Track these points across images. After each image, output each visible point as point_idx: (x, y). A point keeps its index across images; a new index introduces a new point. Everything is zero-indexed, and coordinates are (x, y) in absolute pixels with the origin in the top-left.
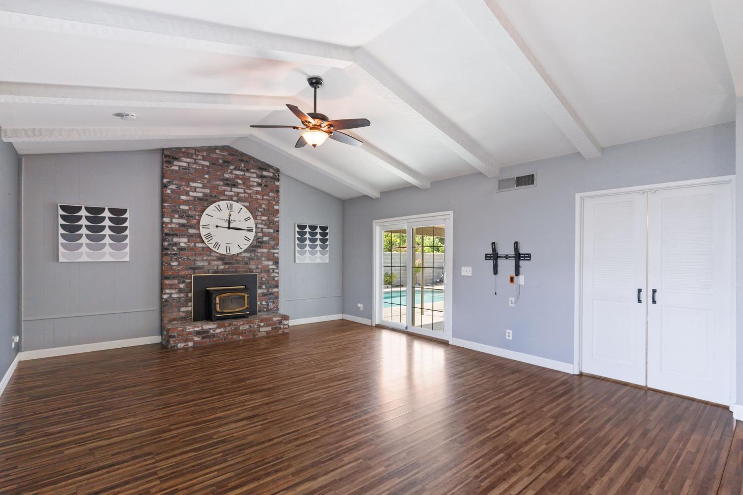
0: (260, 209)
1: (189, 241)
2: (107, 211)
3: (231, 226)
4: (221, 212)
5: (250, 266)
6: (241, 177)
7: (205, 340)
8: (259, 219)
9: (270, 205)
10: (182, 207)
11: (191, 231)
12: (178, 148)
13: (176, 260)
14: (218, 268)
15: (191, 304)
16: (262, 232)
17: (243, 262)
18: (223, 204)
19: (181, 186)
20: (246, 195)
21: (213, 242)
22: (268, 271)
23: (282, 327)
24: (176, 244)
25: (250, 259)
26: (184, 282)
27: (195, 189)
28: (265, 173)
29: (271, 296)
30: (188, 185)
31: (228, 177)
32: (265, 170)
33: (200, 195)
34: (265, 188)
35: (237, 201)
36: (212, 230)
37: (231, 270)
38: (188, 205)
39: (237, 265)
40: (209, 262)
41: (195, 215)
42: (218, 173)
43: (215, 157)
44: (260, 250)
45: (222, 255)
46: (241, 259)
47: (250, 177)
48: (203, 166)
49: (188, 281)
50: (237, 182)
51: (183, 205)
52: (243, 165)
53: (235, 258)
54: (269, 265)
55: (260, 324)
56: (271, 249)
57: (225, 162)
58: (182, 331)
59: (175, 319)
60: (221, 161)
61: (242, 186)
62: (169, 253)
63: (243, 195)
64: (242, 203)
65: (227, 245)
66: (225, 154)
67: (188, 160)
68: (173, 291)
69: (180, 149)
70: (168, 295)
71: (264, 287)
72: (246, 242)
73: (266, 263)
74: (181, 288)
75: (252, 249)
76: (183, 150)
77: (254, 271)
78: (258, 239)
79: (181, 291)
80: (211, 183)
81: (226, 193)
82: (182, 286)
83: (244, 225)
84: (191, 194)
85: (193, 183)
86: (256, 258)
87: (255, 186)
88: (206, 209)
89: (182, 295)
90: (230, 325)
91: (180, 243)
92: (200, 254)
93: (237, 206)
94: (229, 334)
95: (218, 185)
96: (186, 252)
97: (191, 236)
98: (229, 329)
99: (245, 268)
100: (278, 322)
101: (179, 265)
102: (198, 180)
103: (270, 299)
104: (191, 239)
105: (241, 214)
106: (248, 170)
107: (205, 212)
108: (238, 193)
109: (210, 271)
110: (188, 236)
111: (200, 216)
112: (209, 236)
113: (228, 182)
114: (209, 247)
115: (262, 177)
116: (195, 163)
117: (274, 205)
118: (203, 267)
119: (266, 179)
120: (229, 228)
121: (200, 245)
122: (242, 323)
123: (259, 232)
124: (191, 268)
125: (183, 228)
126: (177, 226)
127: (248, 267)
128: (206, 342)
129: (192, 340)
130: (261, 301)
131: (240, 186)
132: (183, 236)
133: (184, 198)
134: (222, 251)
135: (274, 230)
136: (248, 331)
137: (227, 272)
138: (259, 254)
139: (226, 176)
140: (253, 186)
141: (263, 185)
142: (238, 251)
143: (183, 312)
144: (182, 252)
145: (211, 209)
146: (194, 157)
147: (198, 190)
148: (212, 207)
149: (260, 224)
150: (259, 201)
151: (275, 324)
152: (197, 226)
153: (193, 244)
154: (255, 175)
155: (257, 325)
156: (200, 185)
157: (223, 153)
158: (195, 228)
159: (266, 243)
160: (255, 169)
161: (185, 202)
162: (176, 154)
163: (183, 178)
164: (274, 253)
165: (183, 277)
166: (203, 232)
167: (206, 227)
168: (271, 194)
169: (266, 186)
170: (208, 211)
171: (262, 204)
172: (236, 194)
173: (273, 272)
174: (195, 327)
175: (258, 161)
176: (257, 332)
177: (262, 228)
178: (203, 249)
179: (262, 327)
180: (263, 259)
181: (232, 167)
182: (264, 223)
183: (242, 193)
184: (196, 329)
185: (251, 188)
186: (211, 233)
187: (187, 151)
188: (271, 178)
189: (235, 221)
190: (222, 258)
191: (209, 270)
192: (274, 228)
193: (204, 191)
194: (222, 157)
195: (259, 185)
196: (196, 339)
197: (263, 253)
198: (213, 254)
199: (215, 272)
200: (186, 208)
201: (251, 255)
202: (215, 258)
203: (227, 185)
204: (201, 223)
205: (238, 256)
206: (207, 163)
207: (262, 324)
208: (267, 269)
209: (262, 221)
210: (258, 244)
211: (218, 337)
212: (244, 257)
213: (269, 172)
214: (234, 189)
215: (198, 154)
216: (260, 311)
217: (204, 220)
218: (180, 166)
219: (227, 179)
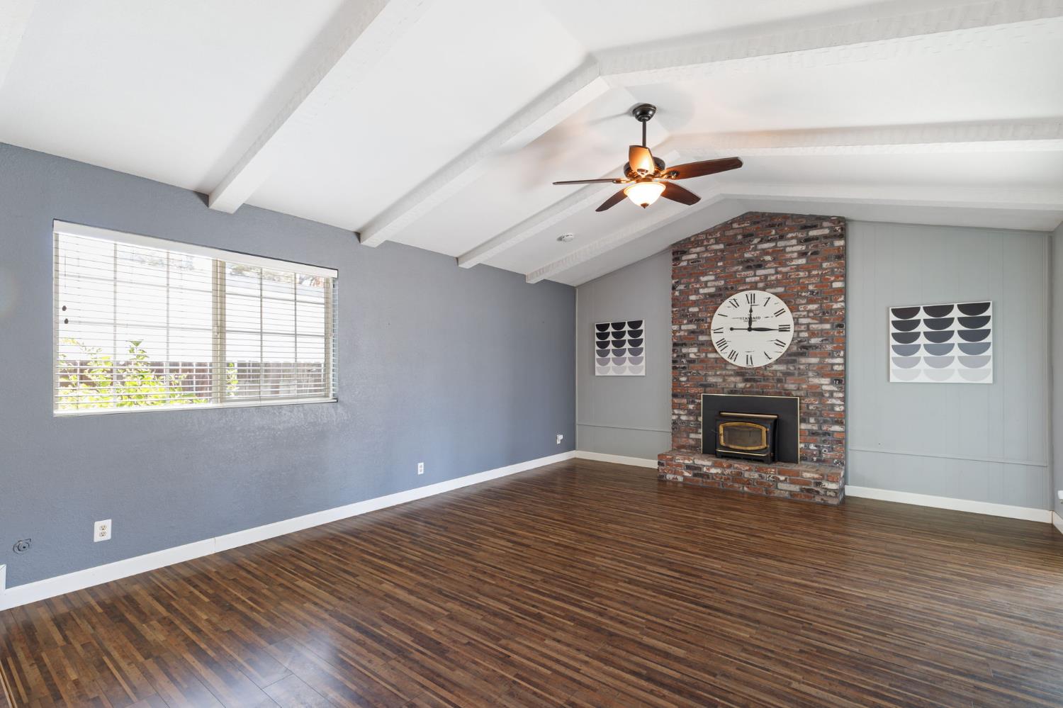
0: (803, 294)
1: (699, 351)
2: (627, 326)
3: (752, 327)
4: (738, 308)
5: (786, 386)
6: (770, 250)
7: (696, 478)
8: (802, 309)
9: (824, 282)
10: (691, 310)
11: (702, 338)
12: (684, 240)
13: (685, 375)
14: (735, 387)
15: (701, 431)
16: (808, 329)
17: (773, 379)
18: (741, 297)
19: (690, 283)
20: (779, 276)
21: (728, 351)
22: (820, 395)
23: (822, 492)
24: (685, 356)
25: (787, 374)
26: (693, 402)
27: (706, 285)
28: (813, 233)
29: (830, 438)
30: (698, 281)
31: (751, 256)
32: (814, 227)
33: (712, 290)
34: (814, 257)
35: (764, 289)
36: (727, 335)
37: (755, 390)
38: (698, 306)
39: (765, 383)
40: (724, 377)
41: (706, 318)
42: (735, 255)
43: (731, 234)
44: (803, 360)
45: (741, 368)
46: (770, 374)
47: (786, 247)
48: (716, 251)
49: (697, 401)
50: (764, 260)
51: (692, 306)
52: (773, 232)
53: (761, 372)
54: (822, 385)
55: (779, 477)
56: (825, 358)
57: (745, 236)
58: (672, 460)
59: (683, 447)
60: (740, 237)
61: (773, 263)
62: (678, 366)
63: (773, 278)
64: (773, 290)
65: (748, 354)
66: (746, 225)
67: (698, 249)
68: (681, 412)
69: (689, 238)
70: (677, 417)
71: (812, 420)
72: (779, 348)
73: (816, 381)
74: (690, 410)
75: (789, 358)
76: (692, 239)
77: (794, 393)
78: (800, 341)
79: (690, 413)
80: (727, 271)
81: (748, 280)
82: (691, 407)
83: (774, 323)
84: (701, 291)
85: (703, 276)
86: (796, 372)
87: (795, 258)
88: (717, 308)
89: (692, 418)
90: (730, 466)
91: (689, 353)
92: (713, 368)
93: (761, 296)
94: (729, 479)
95: (737, 271)
96: (696, 365)
97: (702, 344)
98: (728, 471)
99: (777, 388)
100: (813, 481)
101: (688, 380)
102: (709, 271)
103: (824, 442)
104: (702, 347)
105: (769, 307)
106: (782, 238)
107: (717, 312)
108: (766, 276)
109: (725, 390)
110: (698, 345)
111: (712, 317)
112: (722, 343)
113: (749, 264)
114: (723, 358)
115: (808, 240)
116: (707, 250)
117: (832, 282)
118: (717, 385)
119: (815, 242)
120: (750, 329)
121: (711, 355)
122: (748, 468)
123: (802, 331)
124: (702, 385)
125: (692, 336)
126: (686, 334)
127: (783, 387)
128: (698, 481)
129: (681, 474)
130: (807, 443)
131: (769, 265)
132: (692, 345)
133: (693, 298)
134: (741, 362)
135: (832, 324)
136: (757, 482)
137: (750, 392)
138: (802, 367)
139: (747, 255)
140: (791, 259)
141: (809, 254)
142: (766, 362)
143: (693, 439)
144: (691, 365)
145: (725, 307)
146: (705, 243)
147: (709, 284)
148: (727, 303)
149: (804, 317)
150: (801, 281)
151: (807, 483)
152: (707, 332)
153: (704, 354)
154: (794, 242)
155: (773, 477)
156: (712, 278)
157: (743, 226)
158: (706, 335)
159: (817, 347)
160: (794, 232)
161: (694, 303)
162: (685, 246)
163: (691, 274)
164: (833, 365)
165: (693, 396)
166: (715, 338)
167: (718, 331)
168: (825, 265)
169: (815, 253)
170: (721, 309)
171: (808, 284)
172: (763, 277)
173: (831, 396)
174: (685, 459)
175: (802, 216)
176: (772, 488)
177: (808, 325)
178: (716, 362)
179: (781, 481)
180: (810, 374)
181: (756, 241)
182: (811, 314)
183: (773, 275)
184: (687, 462)
185: (788, 263)
186: (726, 339)
187: (697, 239)
188: (826, 237)
189: (759, 318)
190: (741, 372)
191: (723, 388)
192: (832, 321)
193: (717, 283)
194: (741, 232)
195: (802, 254)
196: (686, 474)
197: (810, 364)
198: (729, 367)
199: (732, 392)
200: (695, 309)
201: (787, 369)
202: (732, 373)
203: (749, 268)
204: (714, 326)
205: (766, 368)
206: (721, 246)
207: (782, 478)
208: (818, 390)
209: (809, 311)
210: (801, 349)
211: (713, 479)
212: (776, 371)
213: (822, 228)
214: (760, 272)
215: (710, 237)
216: (804, 459)
217: (717, 322)
218: (688, 260)
219: (748, 260)
